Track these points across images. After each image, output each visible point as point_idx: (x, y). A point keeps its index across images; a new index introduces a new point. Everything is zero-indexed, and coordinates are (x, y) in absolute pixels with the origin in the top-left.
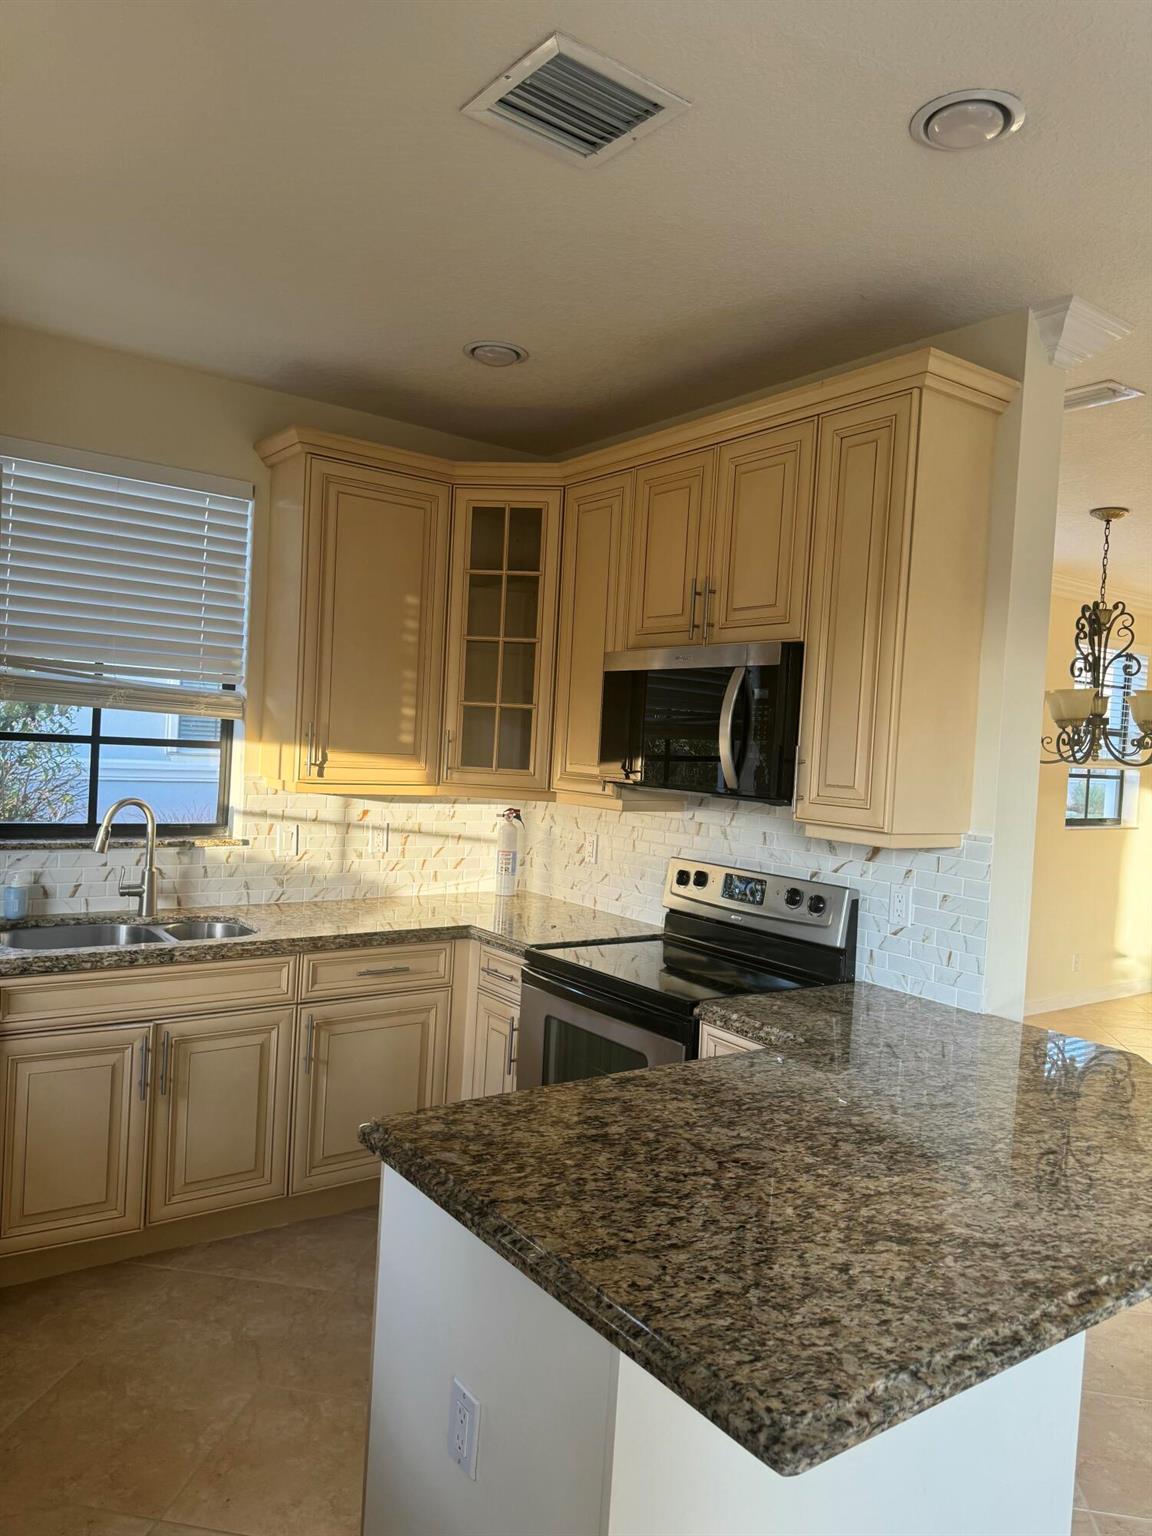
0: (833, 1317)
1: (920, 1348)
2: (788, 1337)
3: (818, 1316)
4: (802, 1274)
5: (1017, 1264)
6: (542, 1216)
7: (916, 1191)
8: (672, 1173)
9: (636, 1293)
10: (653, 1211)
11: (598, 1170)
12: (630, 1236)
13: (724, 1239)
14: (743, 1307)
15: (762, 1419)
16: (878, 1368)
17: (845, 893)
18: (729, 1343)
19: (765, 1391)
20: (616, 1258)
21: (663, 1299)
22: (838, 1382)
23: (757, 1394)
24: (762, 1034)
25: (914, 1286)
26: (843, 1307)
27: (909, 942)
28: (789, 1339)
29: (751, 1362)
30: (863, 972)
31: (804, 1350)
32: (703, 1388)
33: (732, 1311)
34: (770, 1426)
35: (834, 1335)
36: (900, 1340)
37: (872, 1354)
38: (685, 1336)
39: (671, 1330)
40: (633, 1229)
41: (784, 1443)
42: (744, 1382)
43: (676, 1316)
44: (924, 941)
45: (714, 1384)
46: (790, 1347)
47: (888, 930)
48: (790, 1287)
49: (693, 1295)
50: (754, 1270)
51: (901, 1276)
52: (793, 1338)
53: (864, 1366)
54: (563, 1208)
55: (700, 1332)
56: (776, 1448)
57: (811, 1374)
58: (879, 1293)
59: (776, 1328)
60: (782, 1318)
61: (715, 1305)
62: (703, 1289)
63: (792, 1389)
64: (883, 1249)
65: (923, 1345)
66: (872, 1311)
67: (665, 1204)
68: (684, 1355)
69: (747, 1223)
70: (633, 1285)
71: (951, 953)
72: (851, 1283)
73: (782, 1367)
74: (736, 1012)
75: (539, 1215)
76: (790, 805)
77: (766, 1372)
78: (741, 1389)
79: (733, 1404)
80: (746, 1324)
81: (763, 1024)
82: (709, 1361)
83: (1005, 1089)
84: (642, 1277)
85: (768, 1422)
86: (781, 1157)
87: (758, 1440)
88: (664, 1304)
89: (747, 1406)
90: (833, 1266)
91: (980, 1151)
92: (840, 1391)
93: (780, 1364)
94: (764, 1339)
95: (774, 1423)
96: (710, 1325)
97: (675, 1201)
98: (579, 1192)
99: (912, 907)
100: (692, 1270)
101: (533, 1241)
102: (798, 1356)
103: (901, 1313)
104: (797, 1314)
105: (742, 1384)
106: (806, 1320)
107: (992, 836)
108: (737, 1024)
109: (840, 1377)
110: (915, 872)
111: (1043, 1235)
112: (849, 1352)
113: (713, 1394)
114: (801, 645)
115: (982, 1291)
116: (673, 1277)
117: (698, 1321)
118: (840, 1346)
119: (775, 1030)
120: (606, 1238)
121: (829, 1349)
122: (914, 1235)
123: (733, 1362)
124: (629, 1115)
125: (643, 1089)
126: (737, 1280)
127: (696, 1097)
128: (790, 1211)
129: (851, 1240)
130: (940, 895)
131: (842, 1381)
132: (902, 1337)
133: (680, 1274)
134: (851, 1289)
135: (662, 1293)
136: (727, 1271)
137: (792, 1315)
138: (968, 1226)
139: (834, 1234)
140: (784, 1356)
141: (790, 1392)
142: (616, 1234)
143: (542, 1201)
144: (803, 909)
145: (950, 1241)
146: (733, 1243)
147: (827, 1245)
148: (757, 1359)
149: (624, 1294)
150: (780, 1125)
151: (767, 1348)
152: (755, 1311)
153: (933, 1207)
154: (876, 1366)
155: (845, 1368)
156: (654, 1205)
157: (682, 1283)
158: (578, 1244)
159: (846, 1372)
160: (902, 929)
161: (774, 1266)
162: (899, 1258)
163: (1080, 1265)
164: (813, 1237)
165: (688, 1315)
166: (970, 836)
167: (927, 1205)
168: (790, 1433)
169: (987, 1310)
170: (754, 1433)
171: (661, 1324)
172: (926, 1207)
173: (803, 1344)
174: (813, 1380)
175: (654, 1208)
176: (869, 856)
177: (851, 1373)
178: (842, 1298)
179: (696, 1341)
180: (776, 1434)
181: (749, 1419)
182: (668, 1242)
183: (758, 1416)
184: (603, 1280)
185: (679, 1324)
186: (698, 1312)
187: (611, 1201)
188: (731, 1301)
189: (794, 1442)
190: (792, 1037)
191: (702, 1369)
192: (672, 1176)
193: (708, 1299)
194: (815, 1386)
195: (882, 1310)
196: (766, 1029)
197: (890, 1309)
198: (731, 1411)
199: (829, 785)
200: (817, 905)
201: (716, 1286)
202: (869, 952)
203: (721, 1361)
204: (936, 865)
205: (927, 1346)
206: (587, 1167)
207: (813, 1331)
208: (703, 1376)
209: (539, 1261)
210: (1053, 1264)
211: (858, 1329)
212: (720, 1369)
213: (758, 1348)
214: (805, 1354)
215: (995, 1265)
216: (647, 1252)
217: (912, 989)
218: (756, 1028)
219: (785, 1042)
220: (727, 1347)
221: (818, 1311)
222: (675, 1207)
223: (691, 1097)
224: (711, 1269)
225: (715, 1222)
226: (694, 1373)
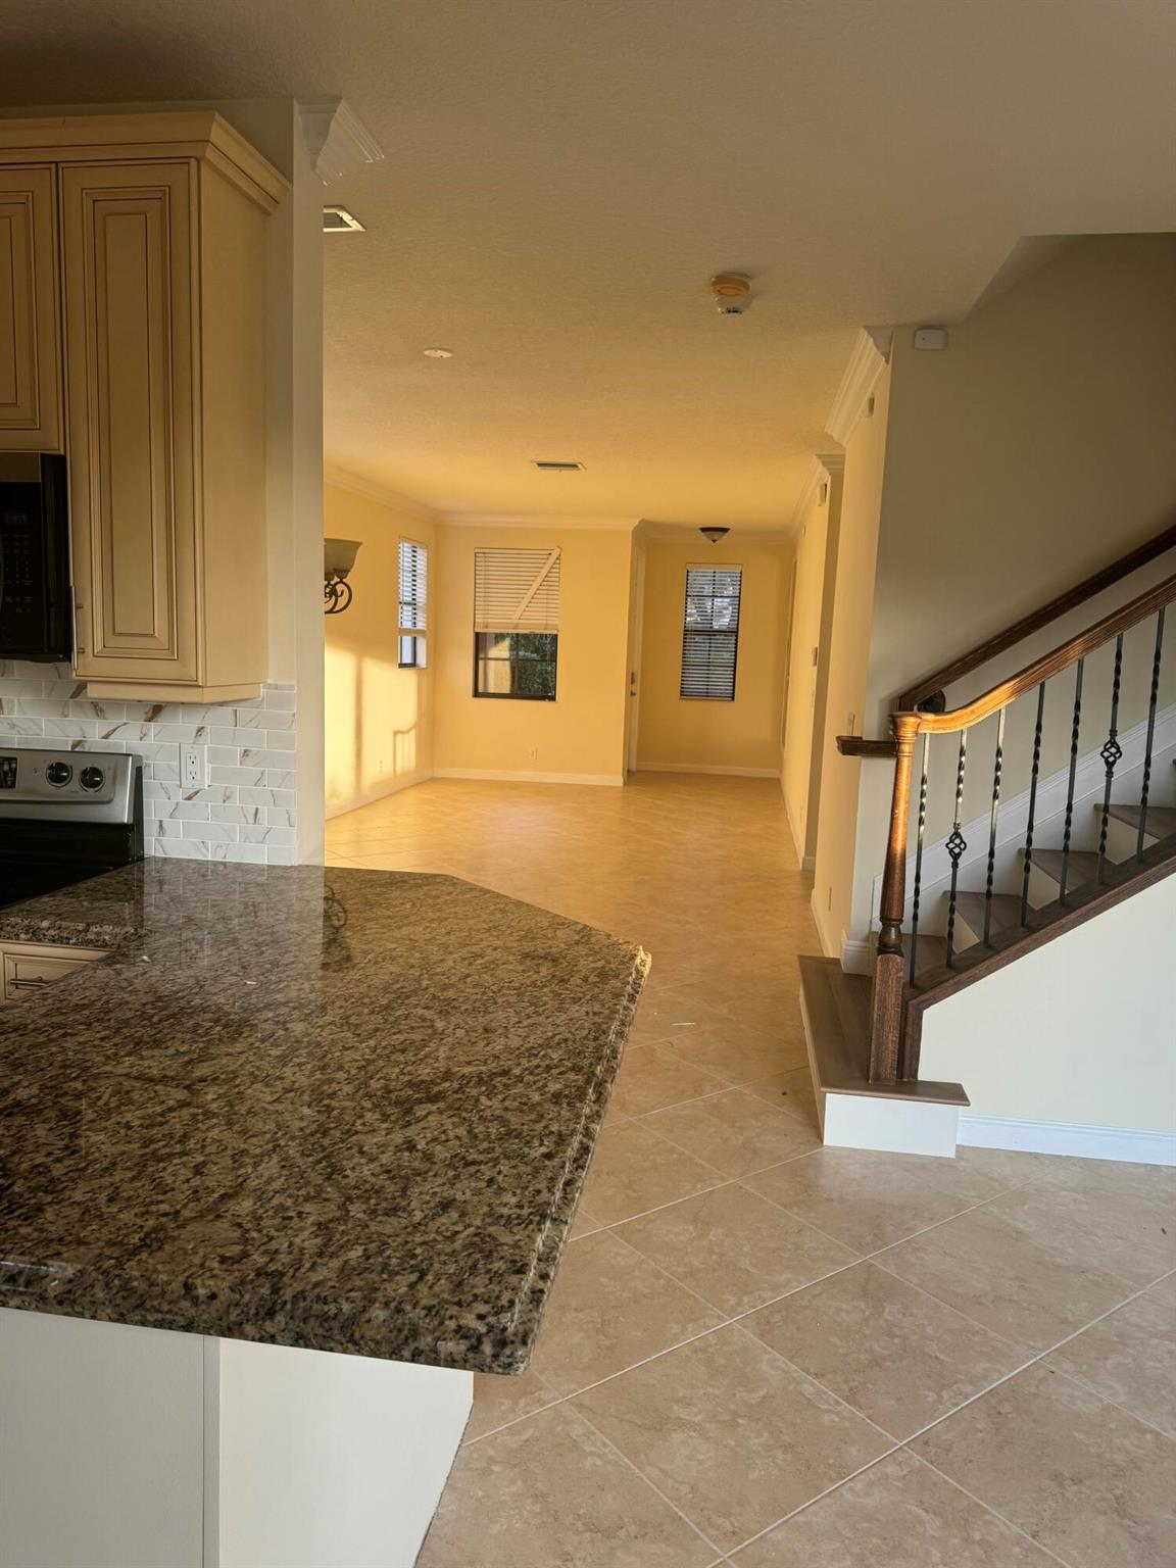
0: (445, 1198)
1: (539, 1192)
2: (428, 1238)
3: (432, 1204)
4: (379, 1170)
5: (535, 1082)
6: (29, 1230)
7: (400, 1047)
8: (143, 1118)
9: (235, 1266)
10: (164, 1168)
11: (49, 1148)
12: (164, 1207)
13: (271, 1166)
14: (359, 1229)
15: (475, 1330)
16: (526, 1226)
17: (128, 761)
18: (382, 1272)
19: (460, 1300)
20: (174, 1239)
21: (272, 1260)
22: (509, 1257)
23: (456, 1308)
24: (91, 936)
25: (481, 1136)
26: (444, 1184)
27: (207, 805)
28: (431, 1238)
29: (421, 1279)
30: (152, 847)
31: (453, 1242)
32: (391, 1331)
33: (352, 1237)
34: (489, 1331)
35: (463, 1214)
36: (518, 1192)
37: (510, 1216)
38: (333, 1287)
39: (313, 1288)
40: (161, 1198)
41: (512, 1342)
42: (434, 1302)
43: (303, 1270)
44: (224, 801)
45: (400, 1321)
46: (439, 1246)
47: (180, 796)
48: (383, 1187)
49: (297, 1240)
50: (331, 1186)
51: (462, 1131)
52: (433, 1235)
53: (515, 1230)
54: (49, 1209)
55: (344, 1273)
56: (508, 1351)
57: (482, 1262)
58: (460, 1156)
59: (409, 1233)
60: (405, 1222)
61: (330, 1240)
62: (301, 1229)
63: (479, 1283)
64: (424, 1113)
65: (538, 1186)
66: (471, 1176)
67: (170, 1156)
68: (346, 1307)
69: (277, 1140)
70: (223, 1260)
71: (257, 810)
72: (428, 1157)
73: (451, 1269)
74: (44, 918)
75: (23, 1231)
76: (70, 660)
77: (443, 1281)
78: (438, 1312)
79: (434, 1331)
80: (378, 1244)
81: (88, 925)
82: (382, 1299)
83: (381, 930)
84: (225, 1245)
85: (483, 1329)
86: (244, 1059)
87: (483, 1353)
88: (279, 1264)
89: (451, 1324)
90: (398, 1149)
91: (414, 992)
92: (519, 1265)
93: (447, 1267)
94: (410, 1250)
95: (491, 1328)
96: (346, 1262)
97: (178, 1148)
98: (50, 1181)
99: (208, 767)
100: (270, 1213)
101: (45, 1265)
102: (454, 1251)
103: (494, 1166)
104: (413, 1210)
105: (434, 1306)
106: (427, 1212)
107: (294, 683)
108: (52, 932)
109: (507, 1252)
110: (208, 729)
111: (528, 1050)
112: (490, 1225)
113: (406, 1332)
114: (64, 458)
115: (533, 1116)
116: (259, 1231)
117: (330, 1265)
118: (478, 1222)
119: (108, 928)
120: (139, 1221)
121: (472, 1229)
122: (436, 1089)
123: (406, 1289)
124: (26, 1071)
125: (13, 1035)
126: (326, 1203)
127: (89, 1025)
128: (306, 1111)
129: (389, 1116)
130: (239, 751)
131: (511, 1255)
132: (517, 1188)
133: (263, 1223)
134: (435, 1163)
135: (263, 1254)
136: (308, 1198)
137: (410, 1213)
138: (469, 1063)
139: (368, 1116)
140: (443, 1258)
141: (482, 1290)
142: (147, 1212)
143: (12, 1212)
144: (74, 787)
145: (468, 1083)
146: (283, 1167)
147: (374, 1131)
148: (423, 1275)
149: (223, 1274)
150: (211, 1027)
151: (420, 1258)
152: (373, 1227)
153: (426, 1057)
154: (523, 1225)
155: (502, 1241)
156: (159, 1161)
157: (273, 1233)
158: (111, 1243)
159: (507, 1245)
160: (197, 793)
161: (346, 1173)
162: (445, 1117)
163: (574, 1064)
164: (354, 1128)
165: (314, 1263)
166: (270, 685)
167: (420, 1056)
168: (511, 1329)
169: (552, 1132)
170: (475, 1348)
171: (298, 1287)
172: (421, 1060)
173: (447, 1237)
174: (490, 1267)
175: (161, 1165)
176: (150, 715)
177: (511, 1243)
178: (435, 1176)
179: (349, 1287)
180: (499, 1337)
181: (462, 1338)
182: (216, 1195)
183: (470, 1329)
184: (185, 1271)
185: (315, 1278)
186: (321, 1255)
187: (102, 1176)
188: (341, 1228)
189: (520, 1335)
190: (132, 931)
191: (378, 1312)
192: (148, 1122)
193: (317, 1236)
194: (496, 1272)
195: (478, 1171)
196: (93, 929)
197: (482, 1167)
198: (437, 1339)
199: (120, 634)
200: (91, 777)
201: (312, 1219)
202: (158, 824)
203: (393, 1294)
204: (233, 719)
205: (542, 1186)
206: (30, 1148)
207: (443, 1220)
208: (382, 1319)
209: (70, 1286)
210: (558, 1071)
211: (476, 1199)
212: (400, 1303)
213: (412, 1262)
214: (458, 1244)
215: (519, 1089)
216: (202, 1216)
217: (214, 855)
218: (80, 932)
219: (125, 938)
220: (385, 1276)
221: (428, 1198)
222: (184, 1154)
223: (84, 1027)
224: (289, 1204)
225: (243, 1152)
226: (369, 1321)
